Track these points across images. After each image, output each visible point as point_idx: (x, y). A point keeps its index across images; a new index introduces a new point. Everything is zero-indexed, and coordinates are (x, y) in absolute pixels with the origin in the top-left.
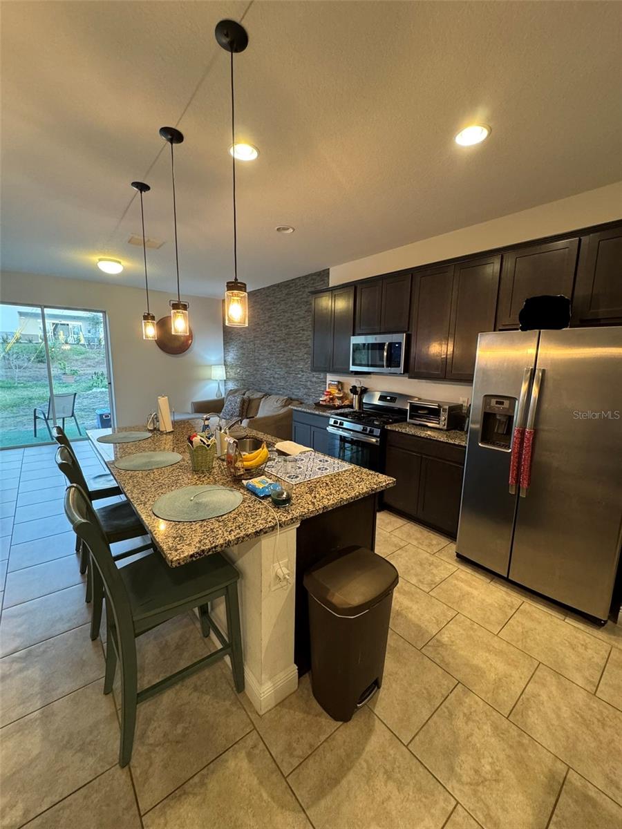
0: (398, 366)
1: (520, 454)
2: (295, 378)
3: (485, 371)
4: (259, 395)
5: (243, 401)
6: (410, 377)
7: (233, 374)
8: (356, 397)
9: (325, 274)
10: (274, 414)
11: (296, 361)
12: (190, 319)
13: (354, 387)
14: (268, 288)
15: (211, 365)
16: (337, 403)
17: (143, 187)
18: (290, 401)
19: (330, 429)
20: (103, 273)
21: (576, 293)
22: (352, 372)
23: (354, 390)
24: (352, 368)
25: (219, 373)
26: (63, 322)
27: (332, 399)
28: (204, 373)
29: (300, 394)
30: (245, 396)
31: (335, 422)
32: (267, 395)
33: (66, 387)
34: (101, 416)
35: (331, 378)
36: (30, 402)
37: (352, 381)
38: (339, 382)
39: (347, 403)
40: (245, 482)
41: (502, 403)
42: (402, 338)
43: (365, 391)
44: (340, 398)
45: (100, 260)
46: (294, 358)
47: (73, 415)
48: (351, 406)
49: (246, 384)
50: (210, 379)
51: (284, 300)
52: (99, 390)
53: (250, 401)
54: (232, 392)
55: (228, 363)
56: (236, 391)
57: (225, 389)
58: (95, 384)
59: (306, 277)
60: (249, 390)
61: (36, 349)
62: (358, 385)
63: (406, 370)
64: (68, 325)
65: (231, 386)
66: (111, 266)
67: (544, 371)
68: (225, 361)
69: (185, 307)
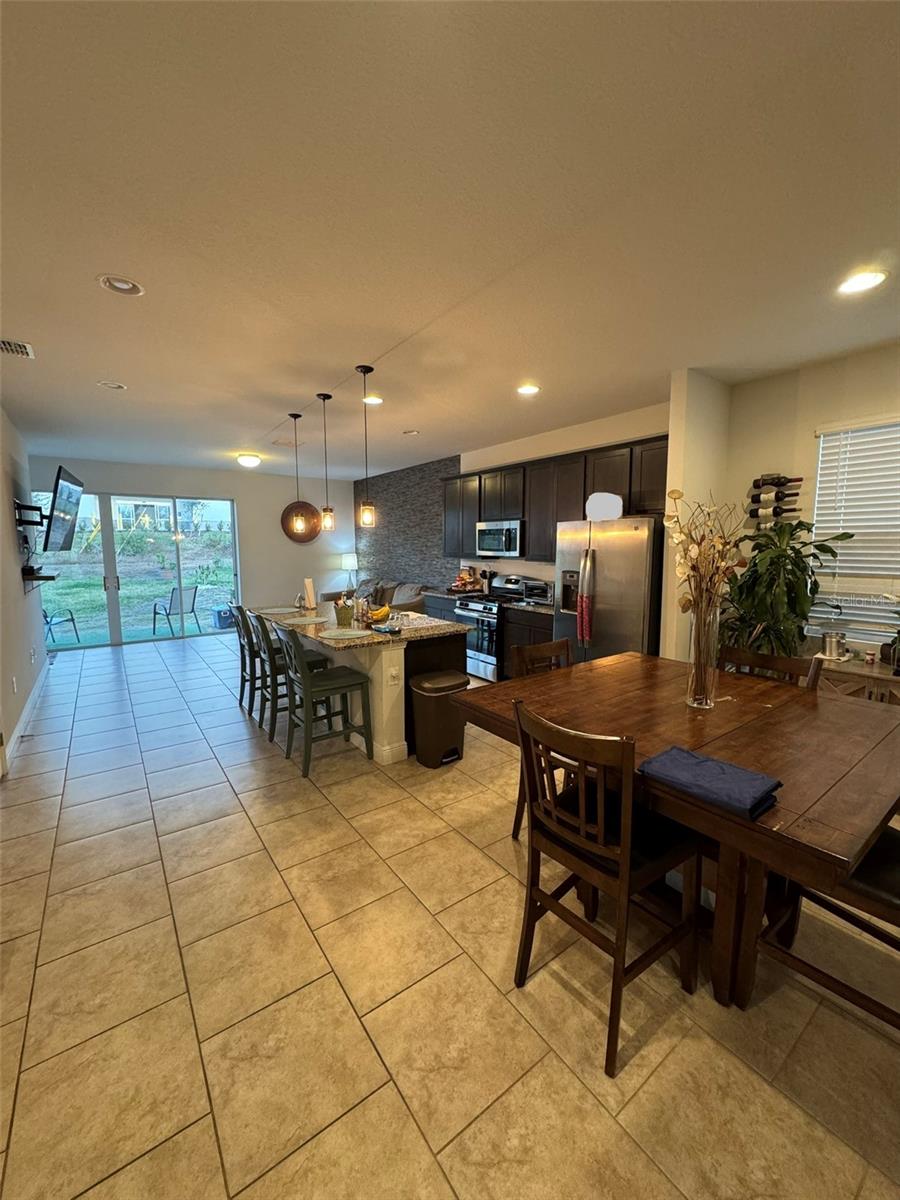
0: (516, 550)
1: (582, 613)
2: (430, 565)
3: (562, 552)
4: (392, 584)
5: (376, 591)
6: (526, 560)
7: (365, 563)
8: (486, 581)
9: (456, 460)
10: (409, 602)
11: (431, 547)
12: (335, 519)
13: (484, 572)
14: (403, 470)
15: (341, 554)
16: (469, 588)
17: (296, 416)
18: (425, 588)
19: (457, 611)
20: (243, 467)
21: (633, 490)
22: (479, 556)
23: (484, 574)
24: (480, 553)
25: (350, 562)
26: (148, 503)
27: (465, 585)
28: (334, 562)
29: (436, 582)
30: (379, 586)
31: (461, 604)
32: (401, 584)
33: (166, 584)
34: (219, 612)
35: (464, 564)
36: (129, 603)
37: (482, 566)
38: (471, 568)
39: (478, 587)
40: (373, 627)
41: (572, 577)
42: (515, 525)
43: (493, 575)
44: (471, 583)
45: (240, 455)
46: (429, 544)
47: (193, 611)
48: (482, 591)
49: (379, 573)
50: (341, 569)
51: (418, 484)
52: (204, 587)
53: (383, 591)
54: (366, 583)
55: (360, 551)
56: (369, 581)
57: (357, 581)
58: (199, 580)
59: (439, 462)
60: (382, 579)
61: (123, 539)
62: (488, 570)
63: (523, 554)
64: (153, 506)
65: (363, 576)
66: (249, 460)
67: (594, 551)
68: (356, 549)
69: (331, 510)
